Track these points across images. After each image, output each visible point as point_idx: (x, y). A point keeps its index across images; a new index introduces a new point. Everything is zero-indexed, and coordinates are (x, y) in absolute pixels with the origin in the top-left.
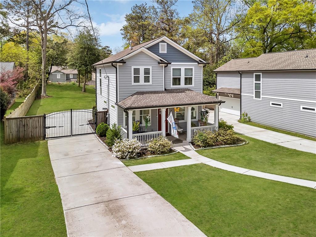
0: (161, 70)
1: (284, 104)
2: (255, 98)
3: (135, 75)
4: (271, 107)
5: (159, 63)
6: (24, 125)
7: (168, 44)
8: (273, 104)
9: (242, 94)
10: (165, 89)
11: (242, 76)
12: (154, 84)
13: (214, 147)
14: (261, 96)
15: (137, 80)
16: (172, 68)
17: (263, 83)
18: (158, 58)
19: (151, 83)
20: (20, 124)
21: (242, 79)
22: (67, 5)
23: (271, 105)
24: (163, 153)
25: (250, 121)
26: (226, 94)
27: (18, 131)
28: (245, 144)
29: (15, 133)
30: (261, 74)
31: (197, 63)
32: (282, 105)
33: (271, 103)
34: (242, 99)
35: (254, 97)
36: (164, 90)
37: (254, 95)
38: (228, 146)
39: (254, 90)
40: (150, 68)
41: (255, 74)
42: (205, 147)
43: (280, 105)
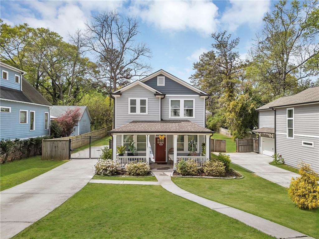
0: (157, 102)
1: (315, 143)
2: (289, 137)
3: (131, 106)
4: (303, 146)
5: (155, 95)
6: (56, 146)
7: (166, 77)
8: (305, 143)
9: (276, 133)
10: (162, 120)
11: (276, 112)
12: (149, 115)
13: (194, 177)
14: (294, 135)
15: (133, 110)
16: (170, 100)
17: (296, 119)
18: (154, 91)
19: (147, 113)
20: (52, 145)
21: (276, 116)
22: (136, 59)
23: (303, 145)
24: (138, 175)
25: (284, 163)
26: (265, 134)
27: (51, 151)
28: (236, 178)
29: (49, 152)
30: (293, 109)
31: (198, 96)
32: (313, 144)
33: (303, 142)
34: (276, 138)
35: (287, 136)
36: (160, 120)
37: (287, 134)
38: (212, 177)
39: (287, 128)
40: (147, 99)
41: (287, 109)
42: (184, 175)
43: (311, 144)
